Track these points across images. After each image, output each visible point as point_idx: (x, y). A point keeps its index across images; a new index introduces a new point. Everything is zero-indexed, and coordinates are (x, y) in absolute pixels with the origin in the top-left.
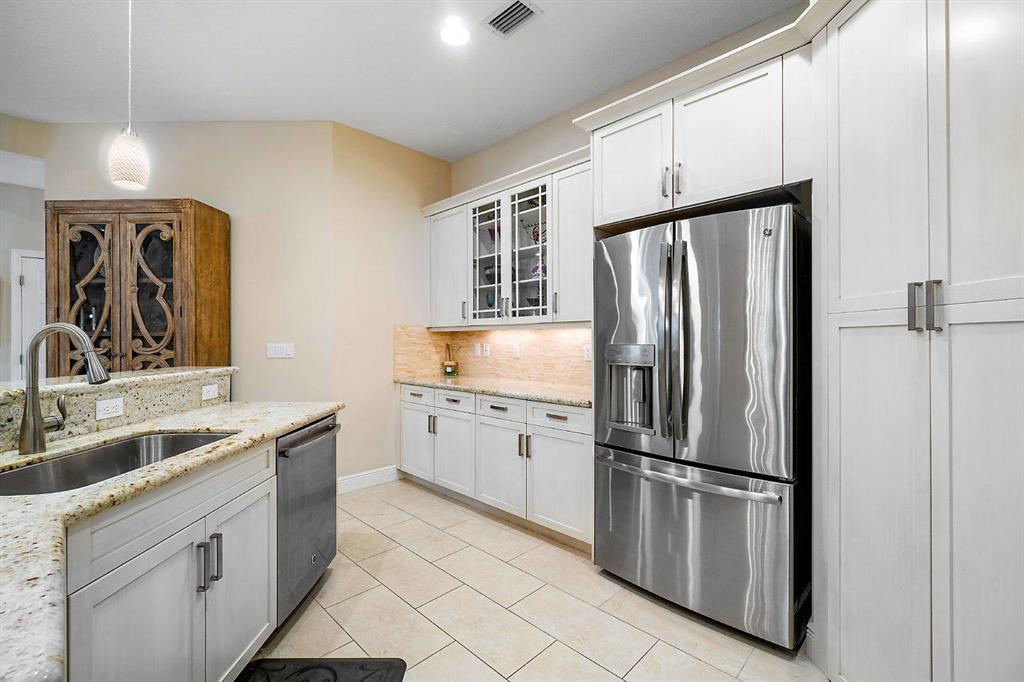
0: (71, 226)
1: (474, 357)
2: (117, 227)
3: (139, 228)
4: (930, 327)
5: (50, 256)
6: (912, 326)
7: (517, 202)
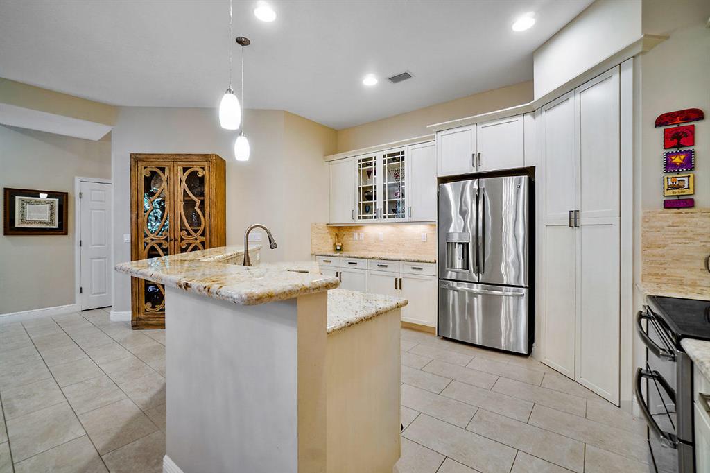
0: (145, 168)
1: (353, 240)
2: (172, 168)
3: (185, 170)
4: (576, 226)
5: (133, 184)
6: (570, 226)
7: (386, 158)
